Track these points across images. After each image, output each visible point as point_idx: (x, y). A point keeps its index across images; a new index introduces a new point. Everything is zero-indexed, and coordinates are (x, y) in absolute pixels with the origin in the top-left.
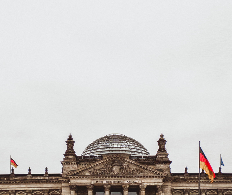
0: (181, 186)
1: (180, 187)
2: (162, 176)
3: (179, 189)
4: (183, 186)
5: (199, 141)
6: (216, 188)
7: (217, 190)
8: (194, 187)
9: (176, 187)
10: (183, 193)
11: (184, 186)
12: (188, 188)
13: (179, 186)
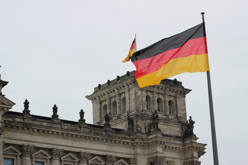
0: (18, 138)
1: (16, 140)
2: (3, 106)
3: (14, 145)
4: (22, 139)
5: (203, 14)
6: (78, 150)
7: (78, 154)
8: (42, 143)
9: (9, 139)
10: (20, 154)
11: (24, 139)
12: (30, 143)
13: (14, 137)
